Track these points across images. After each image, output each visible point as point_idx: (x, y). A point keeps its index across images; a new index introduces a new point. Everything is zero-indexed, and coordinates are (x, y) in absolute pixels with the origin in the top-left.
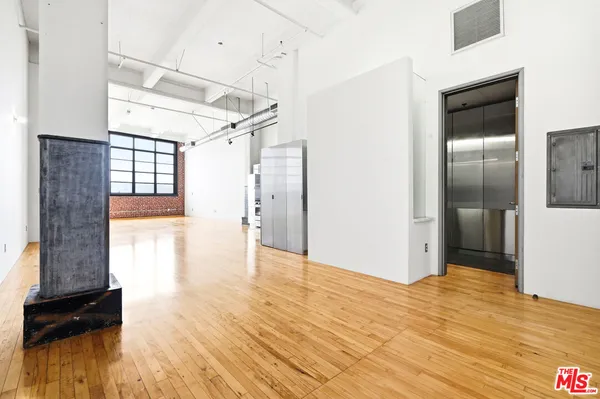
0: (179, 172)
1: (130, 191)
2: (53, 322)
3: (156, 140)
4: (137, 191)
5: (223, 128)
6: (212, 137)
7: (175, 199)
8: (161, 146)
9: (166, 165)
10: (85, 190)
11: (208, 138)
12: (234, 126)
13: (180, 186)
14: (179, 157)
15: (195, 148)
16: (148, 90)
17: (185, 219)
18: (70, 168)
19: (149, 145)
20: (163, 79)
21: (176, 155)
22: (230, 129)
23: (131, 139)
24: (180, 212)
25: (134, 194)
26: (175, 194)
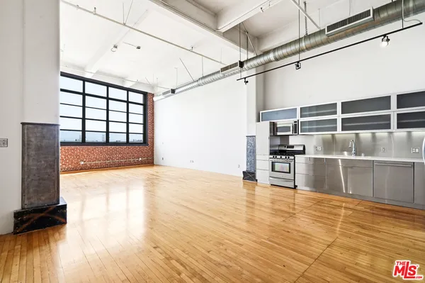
0: (149, 121)
1: (105, 140)
3: (128, 90)
4: (111, 140)
6: (200, 82)
7: (145, 148)
8: (135, 97)
12: (241, 65)
14: (149, 107)
15: (174, 96)
19: (122, 95)
24: (150, 162)
25: (107, 143)
26: (145, 142)
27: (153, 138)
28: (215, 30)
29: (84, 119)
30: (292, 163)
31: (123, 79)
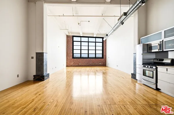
0: (104, 49)
3: (96, 37)
5: (119, 19)
7: (102, 59)
9: (99, 46)
11: (113, 30)
12: (126, 14)
13: (104, 54)
14: (104, 43)
19: (93, 40)
22: (123, 17)
23: (87, 38)
25: (88, 58)
27: (106, 55)
28: (105, 2)
29: (81, 50)
30: (155, 72)
31: (93, 34)
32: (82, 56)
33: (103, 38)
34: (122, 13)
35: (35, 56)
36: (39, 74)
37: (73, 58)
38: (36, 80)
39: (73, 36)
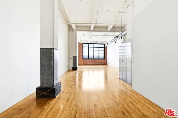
0: (105, 52)
1: (93, 58)
2: (41, 93)
3: (99, 44)
5: (114, 38)
6: (112, 41)
8: (101, 46)
9: (102, 51)
10: (48, 61)
12: (117, 37)
16: (92, 31)
17: (107, 66)
18: (45, 56)
19: (97, 46)
20: (95, 27)
21: (104, 48)
22: (116, 38)
23: (93, 44)
24: (106, 64)
26: (104, 59)
27: (106, 57)
28: (107, 31)
29: (88, 53)
31: (97, 42)
32: (89, 58)
33: (104, 45)
34: (116, 36)
35: (72, 58)
36: (74, 67)
37: (83, 59)
38: (73, 70)
39: (83, 43)
